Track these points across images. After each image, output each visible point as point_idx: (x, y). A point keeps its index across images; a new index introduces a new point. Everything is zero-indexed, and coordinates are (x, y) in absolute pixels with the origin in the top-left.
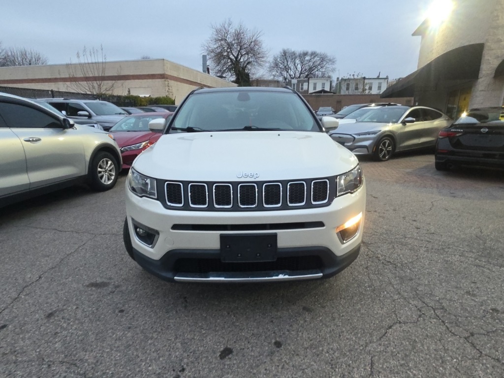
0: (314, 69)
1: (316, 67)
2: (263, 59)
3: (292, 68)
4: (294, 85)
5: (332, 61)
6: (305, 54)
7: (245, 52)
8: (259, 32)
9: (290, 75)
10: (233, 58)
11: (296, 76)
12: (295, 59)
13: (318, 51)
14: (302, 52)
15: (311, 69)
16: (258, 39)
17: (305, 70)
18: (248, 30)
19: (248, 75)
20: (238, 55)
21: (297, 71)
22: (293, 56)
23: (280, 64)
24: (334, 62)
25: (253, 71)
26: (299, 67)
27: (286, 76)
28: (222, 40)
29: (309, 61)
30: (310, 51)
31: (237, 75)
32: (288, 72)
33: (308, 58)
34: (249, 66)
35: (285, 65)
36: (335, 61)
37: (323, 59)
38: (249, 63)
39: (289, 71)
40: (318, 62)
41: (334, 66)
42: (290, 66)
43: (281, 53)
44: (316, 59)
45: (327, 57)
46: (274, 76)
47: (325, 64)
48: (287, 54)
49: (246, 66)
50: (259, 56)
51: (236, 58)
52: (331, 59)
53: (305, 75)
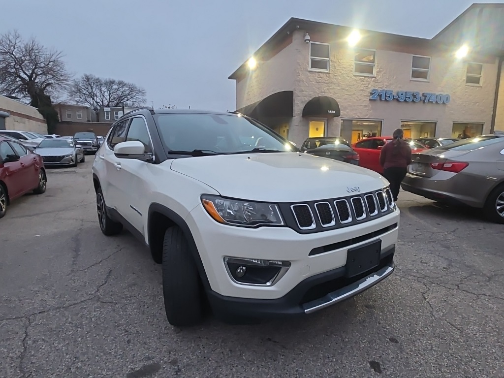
0: (124, 99)
1: (126, 96)
2: (67, 82)
3: (98, 95)
4: (107, 112)
5: (141, 92)
6: (112, 82)
7: (41, 72)
8: (58, 52)
9: (96, 102)
10: (24, 76)
11: (104, 104)
12: (101, 86)
13: (126, 81)
14: (108, 80)
15: (120, 98)
16: (59, 59)
17: (114, 98)
18: (44, 47)
19: (49, 97)
20: (32, 74)
21: (104, 99)
22: (99, 83)
23: (83, 90)
24: (143, 93)
25: (55, 94)
26: (106, 94)
27: (92, 103)
28: (6, 53)
29: (118, 90)
30: (117, 80)
31: (32, 97)
32: (93, 99)
33: (115, 87)
34: (49, 88)
35: (91, 91)
36: (145, 93)
37: (132, 89)
38: (48, 85)
39: (95, 98)
40: (127, 92)
41: (144, 98)
42: (95, 93)
43: (83, 78)
44: (125, 88)
45: (136, 88)
46: (78, 102)
47: (134, 94)
48: (91, 81)
49: (45, 87)
50: (62, 78)
51: (30, 77)
52: (141, 90)
53: (113, 104)
